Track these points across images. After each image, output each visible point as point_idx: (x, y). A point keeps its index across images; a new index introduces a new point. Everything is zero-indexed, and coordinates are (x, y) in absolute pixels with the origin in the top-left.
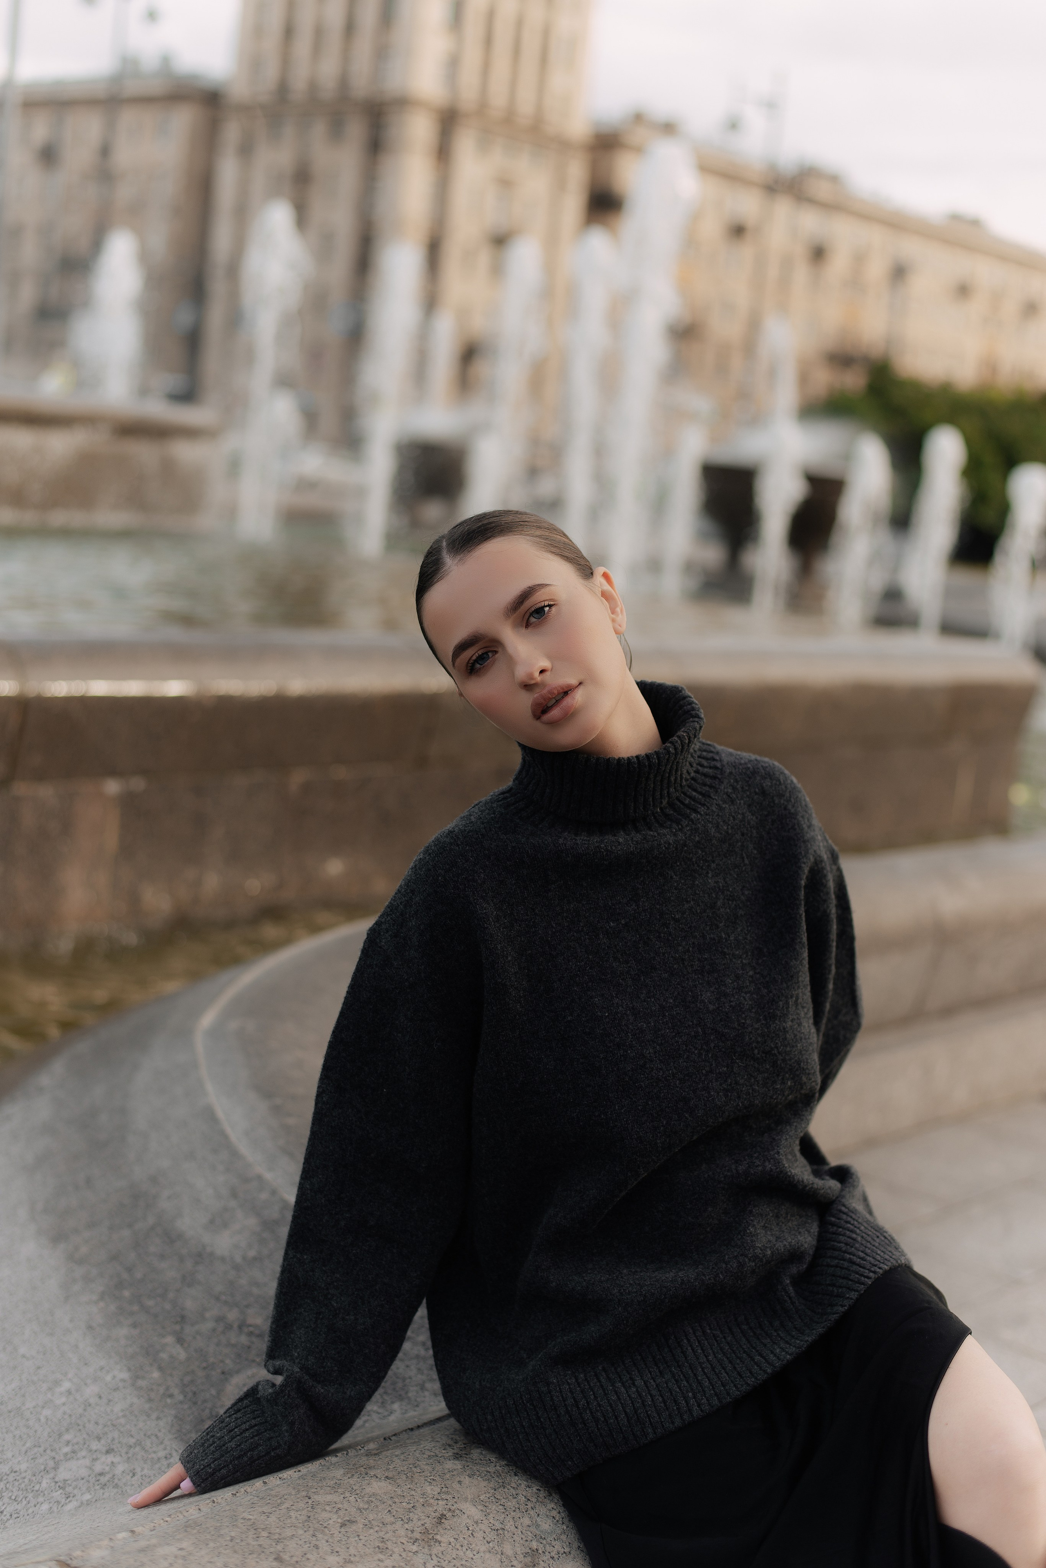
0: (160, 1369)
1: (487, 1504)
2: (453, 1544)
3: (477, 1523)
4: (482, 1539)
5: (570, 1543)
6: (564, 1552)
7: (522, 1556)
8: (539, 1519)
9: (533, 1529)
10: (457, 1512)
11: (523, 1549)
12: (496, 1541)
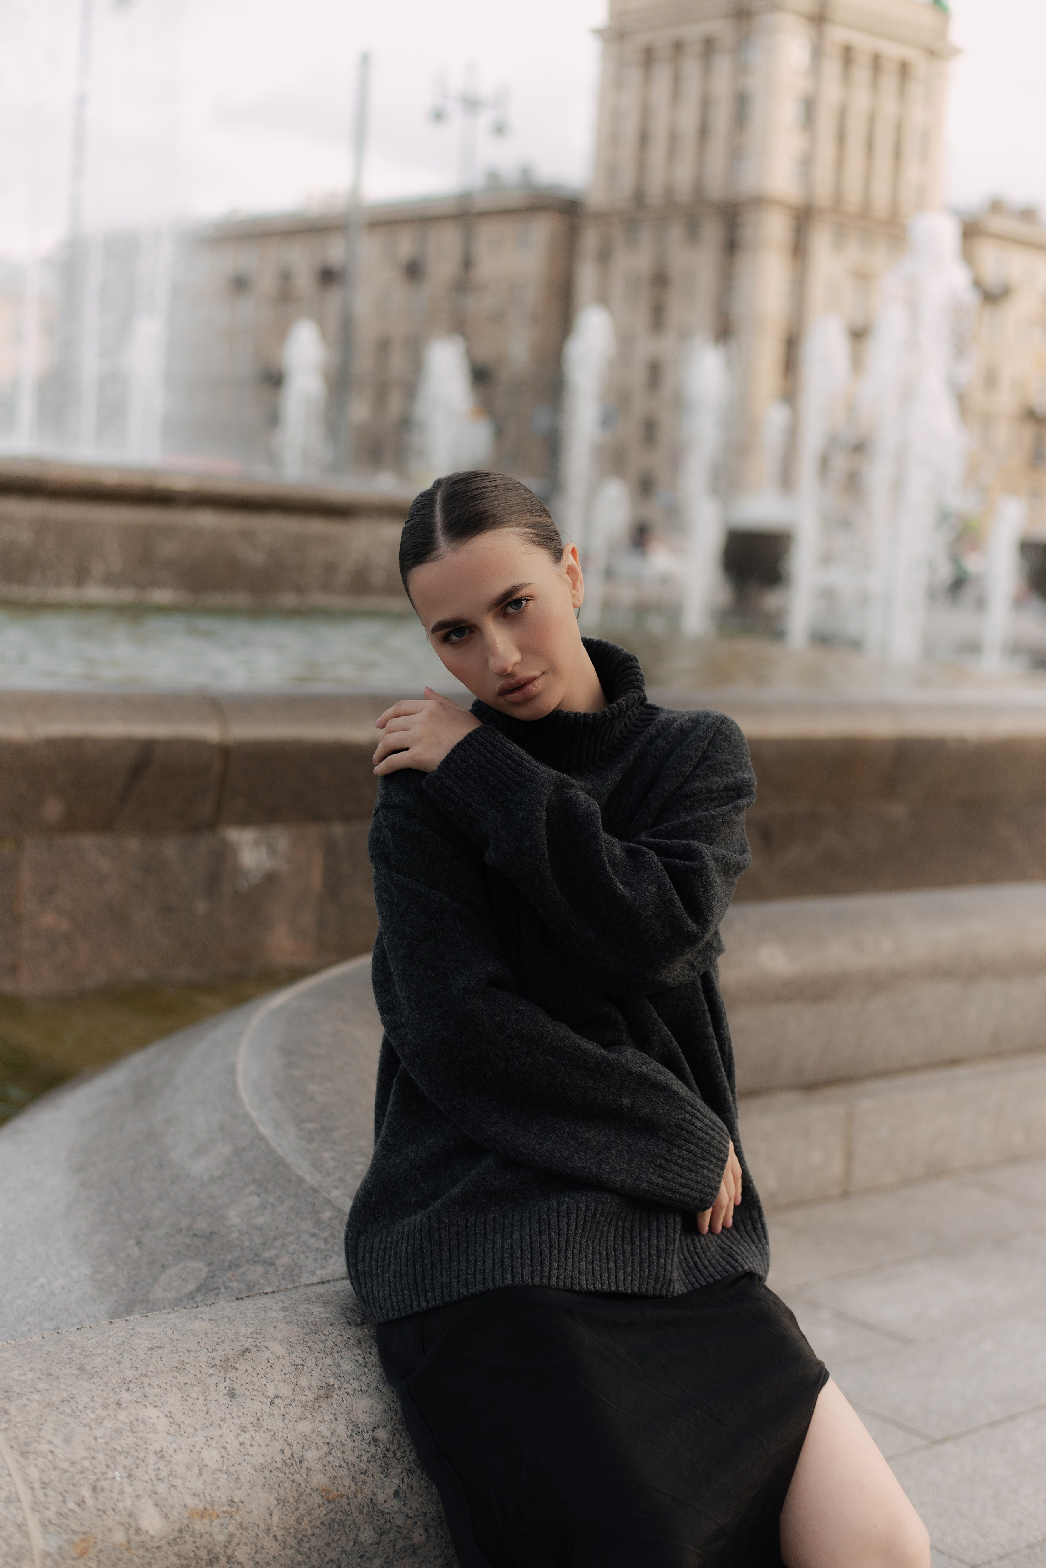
0: (116, 1266)
1: (294, 1345)
2: (250, 1372)
3: (278, 1358)
4: (280, 1371)
5: (368, 1383)
6: (361, 1390)
7: (317, 1388)
8: (341, 1362)
9: (334, 1369)
10: (263, 1348)
11: (319, 1382)
12: (293, 1374)
